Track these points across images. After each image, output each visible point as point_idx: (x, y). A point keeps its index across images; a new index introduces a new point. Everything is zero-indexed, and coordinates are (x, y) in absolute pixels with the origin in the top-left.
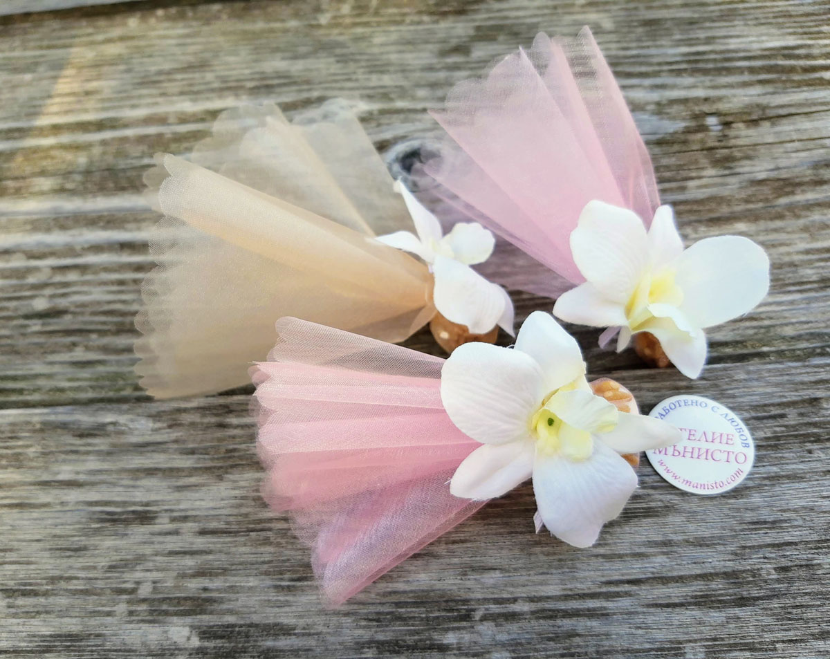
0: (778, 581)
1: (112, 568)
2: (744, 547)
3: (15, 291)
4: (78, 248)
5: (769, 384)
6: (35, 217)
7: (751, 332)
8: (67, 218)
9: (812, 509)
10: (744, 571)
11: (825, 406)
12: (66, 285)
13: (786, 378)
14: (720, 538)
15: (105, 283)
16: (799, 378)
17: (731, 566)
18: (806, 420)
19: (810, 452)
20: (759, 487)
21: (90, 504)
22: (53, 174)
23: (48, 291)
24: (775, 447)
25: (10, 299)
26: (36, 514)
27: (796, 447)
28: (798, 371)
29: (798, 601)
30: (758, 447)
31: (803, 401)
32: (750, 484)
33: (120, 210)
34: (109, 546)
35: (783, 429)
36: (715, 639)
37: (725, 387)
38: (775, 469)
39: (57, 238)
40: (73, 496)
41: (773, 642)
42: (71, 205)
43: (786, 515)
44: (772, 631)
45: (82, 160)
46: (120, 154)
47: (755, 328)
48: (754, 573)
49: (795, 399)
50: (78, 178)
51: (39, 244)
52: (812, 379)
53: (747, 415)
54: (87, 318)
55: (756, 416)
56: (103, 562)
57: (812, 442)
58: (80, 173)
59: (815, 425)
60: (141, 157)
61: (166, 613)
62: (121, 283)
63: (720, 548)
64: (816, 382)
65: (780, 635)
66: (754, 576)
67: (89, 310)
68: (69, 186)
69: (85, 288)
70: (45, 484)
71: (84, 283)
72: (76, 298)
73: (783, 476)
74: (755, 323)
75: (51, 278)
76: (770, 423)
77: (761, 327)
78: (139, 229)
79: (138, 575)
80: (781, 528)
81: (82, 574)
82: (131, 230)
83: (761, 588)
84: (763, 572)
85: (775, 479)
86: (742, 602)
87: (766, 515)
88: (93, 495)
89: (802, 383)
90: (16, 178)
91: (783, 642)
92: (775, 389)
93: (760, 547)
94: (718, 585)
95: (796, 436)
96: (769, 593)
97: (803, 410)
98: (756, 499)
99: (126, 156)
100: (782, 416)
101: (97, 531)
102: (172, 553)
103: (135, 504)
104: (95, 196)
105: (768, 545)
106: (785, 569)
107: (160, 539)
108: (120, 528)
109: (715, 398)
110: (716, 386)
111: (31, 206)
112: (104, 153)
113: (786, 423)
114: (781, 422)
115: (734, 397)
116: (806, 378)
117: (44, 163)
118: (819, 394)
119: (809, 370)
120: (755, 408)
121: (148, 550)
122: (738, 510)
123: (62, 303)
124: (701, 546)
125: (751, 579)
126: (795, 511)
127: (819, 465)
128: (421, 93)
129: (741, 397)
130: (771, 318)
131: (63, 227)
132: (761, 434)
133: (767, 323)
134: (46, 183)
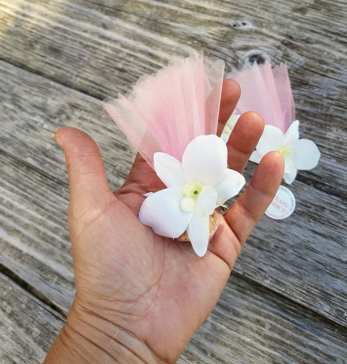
0: (273, 249)
1: (112, 158)
2: (270, 236)
3: (114, 57)
4: (137, 49)
5: (313, 196)
6: (128, 31)
7: (327, 175)
8: (137, 36)
9: (297, 237)
10: (265, 241)
11: (326, 211)
12: (129, 62)
13: (320, 197)
14: (265, 230)
15: (140, 66)
16: (323, 199)
17: (263, 238)
18: (316, 212)
19: (310, 221)
20: (287, 223)
21: (113, 139)
22: (138, 16)
23: (124, 62)
24: (300, 215)
25: (112, 60)
26: (100, 135)
27: (307, 218)
28: (325, 197)
29: (275, 256)
30: (294, 212)
31: (320, 206)
32: (285, 221)
33: (153, 39)
34: (114, 152)
35: (307, 211)
36: (246, 252)
37: (298, 190)
38: (295, 220)
39: (131, 42)
40: (110, 134)
41: (260, 261)
42: (140, 31)
43: (288, 234)
44: (261, 259)
45: (148, 12)
46: (161, 15)
47: (330, 175)
48: (268, 243)
49: (318, 204)
50: (145, 20)
51: (126, 42)
52: (328, 201)
53: (299, 201)
54: (131, 77)
55: (301, 203)
56: (111, 156)
57: (312, 219)
58: (146, 18)
59: (318, 215)
60: (167, 19)
61: (121, 176)
62: (145, 68)
63: (264, 232)
64: (328, 203)
65: (263, 261)
66: (267, 244)
67: (133, 74)
68: (141, 23)
69: (134, 65)
70: (104, 128)
71: (134, 63)
72: (130, 68)
73: (296, 224)
74: (331, 173)
75: (126, 57)
76: (305, 207)
77: (332, 176)
78: (156, 50)
79: (118, 163)
80: (284, 237)
81: (105, 157)
82: (154, 49)
83: (267, 248)
84: (270, 245)
85: (293, 223)
86: (259, 248)
87: (283, 231)
88: (115, 137)
89: (324, 201)
90: (126, 12)
91: (263, 263)
92: (314, 199)
93: (275, 238)
94: (256, 241)
95: (309, 215)
96: (268, 250)
97: (317, 209)
98: (283, 226)
99: (162, 17)
100: (310, 207)
101: (112, 147)
102: (127, 161)
103: (123, 144)
104: (147, 31)
105: (277, 239)
106: (277, 247)
107: (126, 156)
108: (118, 149)
109: (292, 192)
110: (296, 188)
111: (128, 26)
112: (156, 13)
113: (309, 210)
114: (308, 209)
115: (299, 194)
116: (326, 200)
117: (137, 9)
118: (326, 207)
119: (329, 198)
120: (303, 201)
121: (122, 158)
122: (276, 226)
123: (126, 68)
124: (259, 229)
125: (266, 244)
126: (292, 234)
127: (309, 226)
128: (275, 28)
129: (301, 195)
130: (338, 174)
131: (135, 39)
132: (299, 209)
133: (335, 175)
134: (134, 18)
